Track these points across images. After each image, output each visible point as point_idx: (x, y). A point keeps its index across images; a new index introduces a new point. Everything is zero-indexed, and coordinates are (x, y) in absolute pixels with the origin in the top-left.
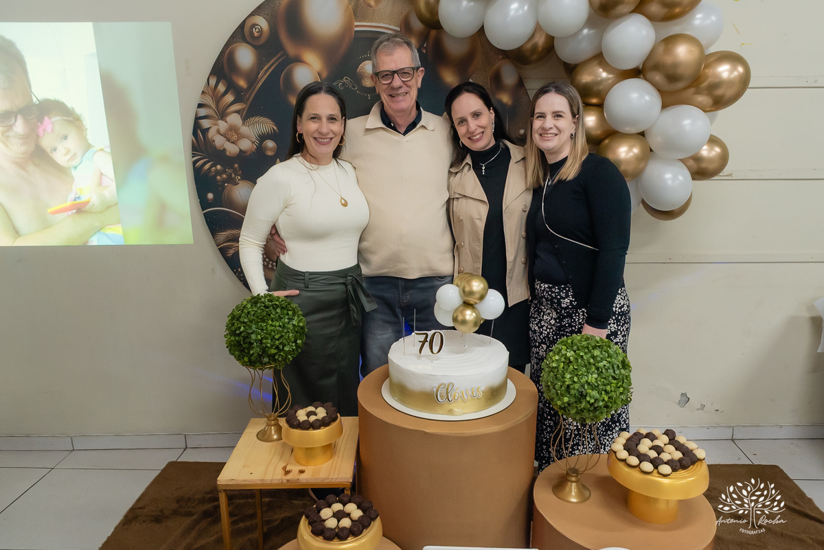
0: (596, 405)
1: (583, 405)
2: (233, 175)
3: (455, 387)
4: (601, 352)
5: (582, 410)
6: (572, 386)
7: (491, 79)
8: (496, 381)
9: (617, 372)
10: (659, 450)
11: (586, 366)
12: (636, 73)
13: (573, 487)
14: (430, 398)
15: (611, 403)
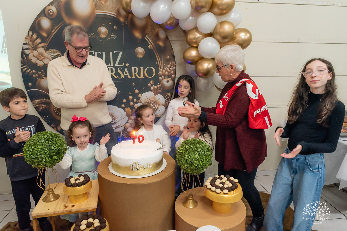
0: (198, 167)
1: (193, 167)
2: (41, 75)
3: (140, 164)
4: (199, 145)
5: (193, 170)
6: (188, 160)
7: (155, 36)
8: (158, 160)
9: (206, 153)
10: (223, 183)
11: (193, 151)
12: (211, 35)
13: (191, 202)
14: (130, 169)
15: (204, 166)
